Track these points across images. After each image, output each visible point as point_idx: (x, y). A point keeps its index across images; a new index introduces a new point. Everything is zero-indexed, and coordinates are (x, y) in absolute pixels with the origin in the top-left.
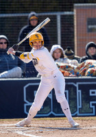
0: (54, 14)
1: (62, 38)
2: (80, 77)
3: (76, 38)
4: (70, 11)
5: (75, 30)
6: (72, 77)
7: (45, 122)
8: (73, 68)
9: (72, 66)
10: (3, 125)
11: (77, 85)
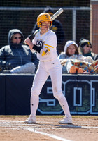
0: (70, 9)
1: (77, 33)
2: (94, 75)
3: (91, 34)
4: (86, 6)
5: (91, 25)
6: (86, 74)
7: (57, 120)
8: (88, 65)
9: (87, 63)
10: (14, 121)
11: (91, 83)
